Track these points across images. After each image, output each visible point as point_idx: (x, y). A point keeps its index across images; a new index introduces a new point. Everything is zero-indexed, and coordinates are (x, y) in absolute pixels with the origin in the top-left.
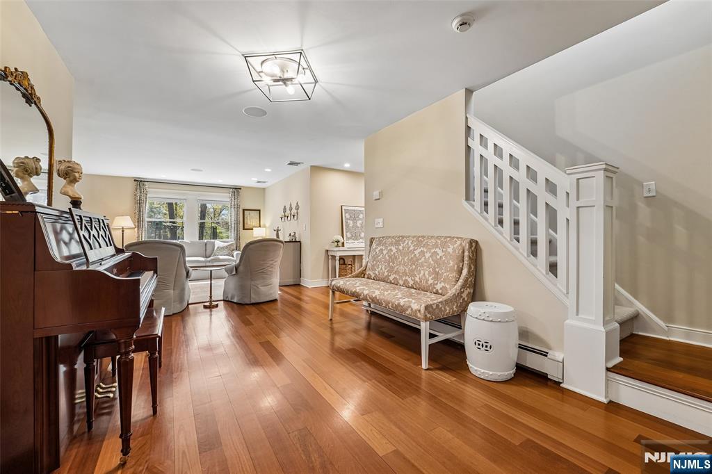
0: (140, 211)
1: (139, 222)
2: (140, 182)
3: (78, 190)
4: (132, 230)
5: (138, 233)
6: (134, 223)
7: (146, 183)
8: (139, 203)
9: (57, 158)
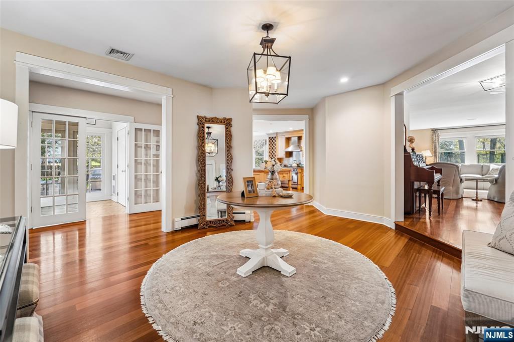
0: (435, 147)
1: (435, 153)
2: (435, 131)
3: (413, 145)
4: (431, 158)
5: (434, 159)
6: (432, 154)
7: (438, 131)
8: (434, 143)
9: (407, 136)
